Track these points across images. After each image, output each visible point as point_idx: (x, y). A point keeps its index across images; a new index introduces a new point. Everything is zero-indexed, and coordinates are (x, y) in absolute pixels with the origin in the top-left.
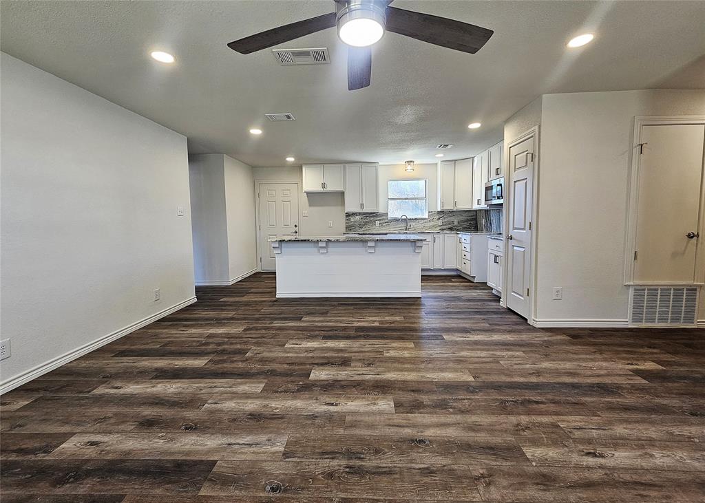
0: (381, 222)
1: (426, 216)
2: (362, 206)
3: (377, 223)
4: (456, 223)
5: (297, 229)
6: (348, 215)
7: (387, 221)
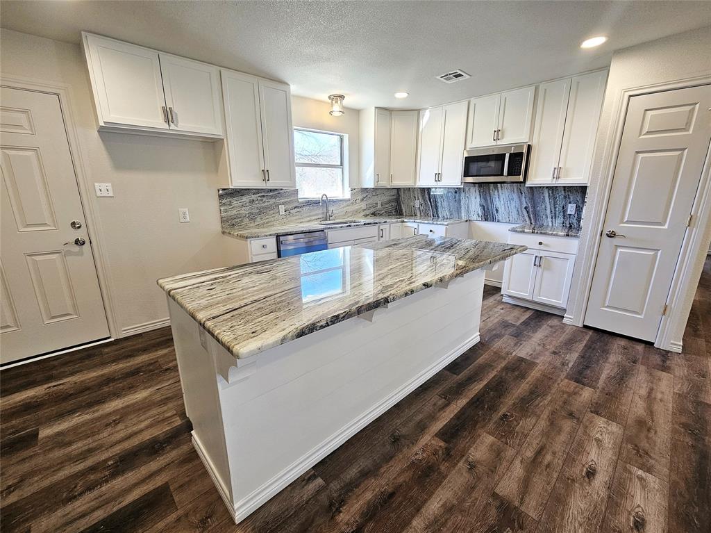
0: (288, 207)
1: (348, 195)
2: (265, 174)
3: (282, 208)
4: (379, 206)
5: (81, 234)
6: (229, 194)
7: (297, 204)
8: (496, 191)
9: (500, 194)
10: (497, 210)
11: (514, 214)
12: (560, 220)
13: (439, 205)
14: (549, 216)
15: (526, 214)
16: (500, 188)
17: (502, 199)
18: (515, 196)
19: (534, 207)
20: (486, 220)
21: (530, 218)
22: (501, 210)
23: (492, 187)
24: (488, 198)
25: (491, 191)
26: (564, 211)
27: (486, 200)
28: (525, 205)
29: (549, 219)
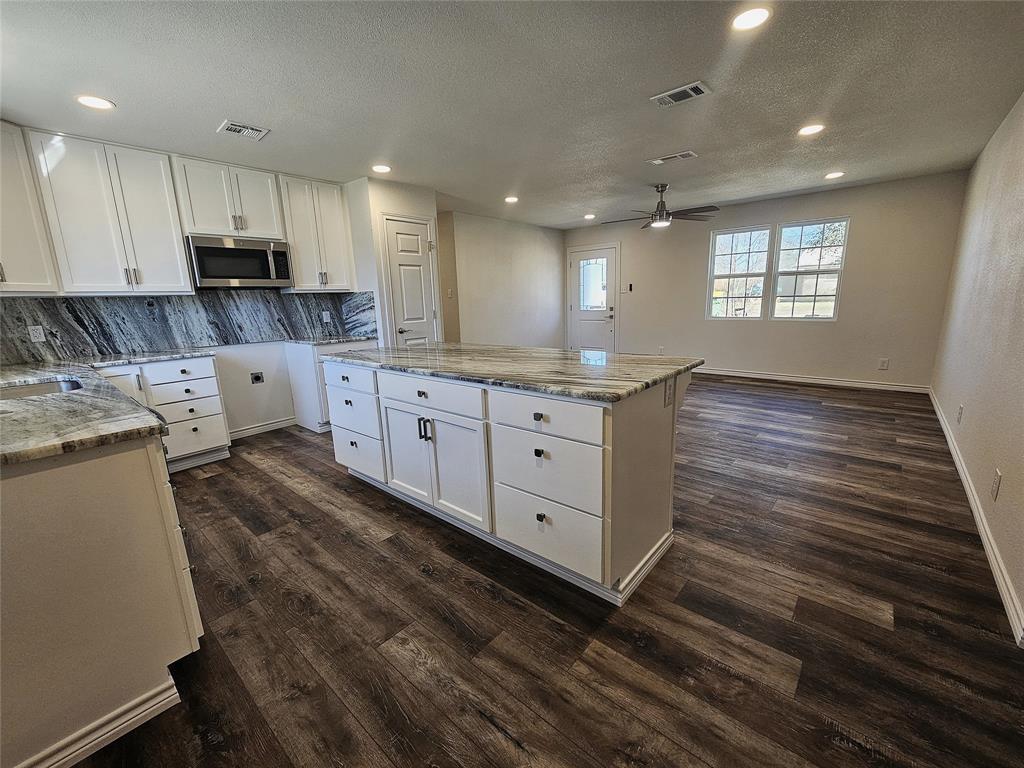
8: (231, 302)
9: (239, 304)
10: (240, 327)
11: (266, 329)
12: (319, 329)
13: (113, 329)
14: (308, 327)
15: (282, 328)
16: (236, 297)
17: (243, 312)
18: (261, 306)
19: (289, 318)
20: (227, 343)
21: (287, 332)
22: (247, 326)
23: (222, 294)
24: (220, 311)
25: (223, 301)
26: (321, 320)
27: (217, 314)
28: (277, 317)
29: (309, 331)
